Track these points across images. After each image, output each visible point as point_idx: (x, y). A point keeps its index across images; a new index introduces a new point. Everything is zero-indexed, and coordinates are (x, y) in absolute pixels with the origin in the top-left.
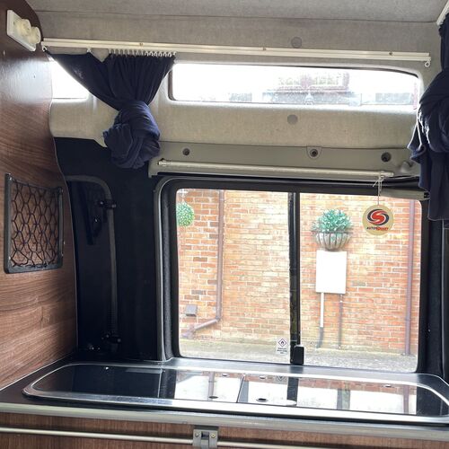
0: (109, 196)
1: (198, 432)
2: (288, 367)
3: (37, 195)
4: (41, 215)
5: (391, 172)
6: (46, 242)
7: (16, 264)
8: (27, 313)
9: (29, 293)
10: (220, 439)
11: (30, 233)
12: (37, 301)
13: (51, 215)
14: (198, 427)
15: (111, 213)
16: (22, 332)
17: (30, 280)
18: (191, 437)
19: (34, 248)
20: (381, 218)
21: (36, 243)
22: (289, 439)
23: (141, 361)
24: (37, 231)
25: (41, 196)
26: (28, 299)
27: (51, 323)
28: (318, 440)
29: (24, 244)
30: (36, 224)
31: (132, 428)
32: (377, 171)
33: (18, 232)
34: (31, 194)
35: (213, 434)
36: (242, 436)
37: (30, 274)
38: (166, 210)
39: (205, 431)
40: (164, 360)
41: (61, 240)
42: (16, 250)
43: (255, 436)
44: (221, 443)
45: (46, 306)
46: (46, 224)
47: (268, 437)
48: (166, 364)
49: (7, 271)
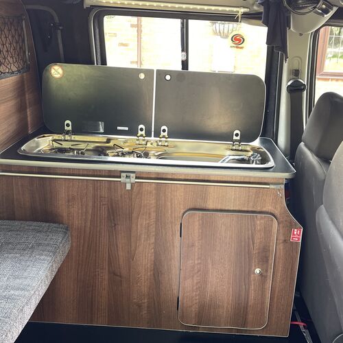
0: (57, 20)
1: (124, 175)
3: (9, 23)
4: (13, 37)
5: (247, 8)
6: (18, 55)
7: (1, 73)
10: (137, 178)
13: (19, 36)
14: (124, 172)
15: (59, 31)
18: (120, 177)
19: (11, 60)
20: (240, 40)
21: (12, 57)
22: (176, 178)
24: (12, 49)
25: (11, 24)
28: (192, 178)
29: (5, 58)
30: (11, 44)
31: (86, 173)
32: (238, 7)
33: (0, 51)
34: (5, 23)
35: (133, 175)
36: (149, 176)
38: (97, 31)
39: (128, 174)
41: (27, 53)
42: (1, 64)
43: (156, 176)
44: (137, 180)
46: (17, 43)
47: (164, 177)
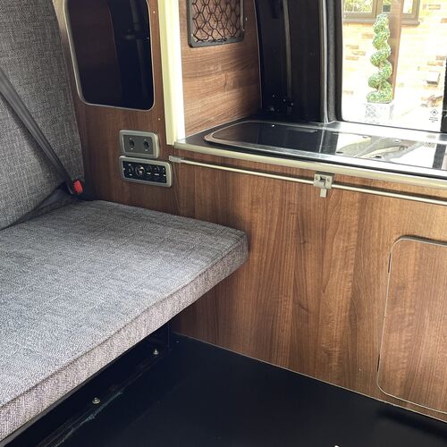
1: (319, 176)
2: (439, 135)
6: (227, 19)
7: (199, 40)
8: (211, 79)
9: (212, 63)
10: (334, 182)
11: (211, 13)
12: (220, 69)
14: (318, 172)
16: (207, 94)
17: (213, 52)
18: (312, 179)
19: (215, 25)
21: (217, 21)
23: (307, 122)
24: (217, 11)
26: (212, 68)
27: (234, 87)
29: (205, 22)
30: (216, 5)
33: (199, 13)
35: (329, 178)
37: (212, 47)
39: (323, 176)
40: (326, 122)
41: (242, 17)
42: (199, 28)
44: (334, 186)
45: (229, 74)
46: (227, 4)
48: (328, 126)
49: (191, 46)
